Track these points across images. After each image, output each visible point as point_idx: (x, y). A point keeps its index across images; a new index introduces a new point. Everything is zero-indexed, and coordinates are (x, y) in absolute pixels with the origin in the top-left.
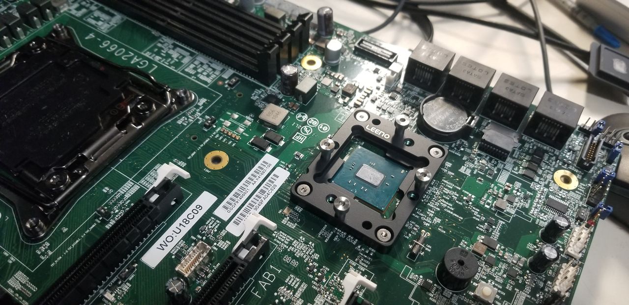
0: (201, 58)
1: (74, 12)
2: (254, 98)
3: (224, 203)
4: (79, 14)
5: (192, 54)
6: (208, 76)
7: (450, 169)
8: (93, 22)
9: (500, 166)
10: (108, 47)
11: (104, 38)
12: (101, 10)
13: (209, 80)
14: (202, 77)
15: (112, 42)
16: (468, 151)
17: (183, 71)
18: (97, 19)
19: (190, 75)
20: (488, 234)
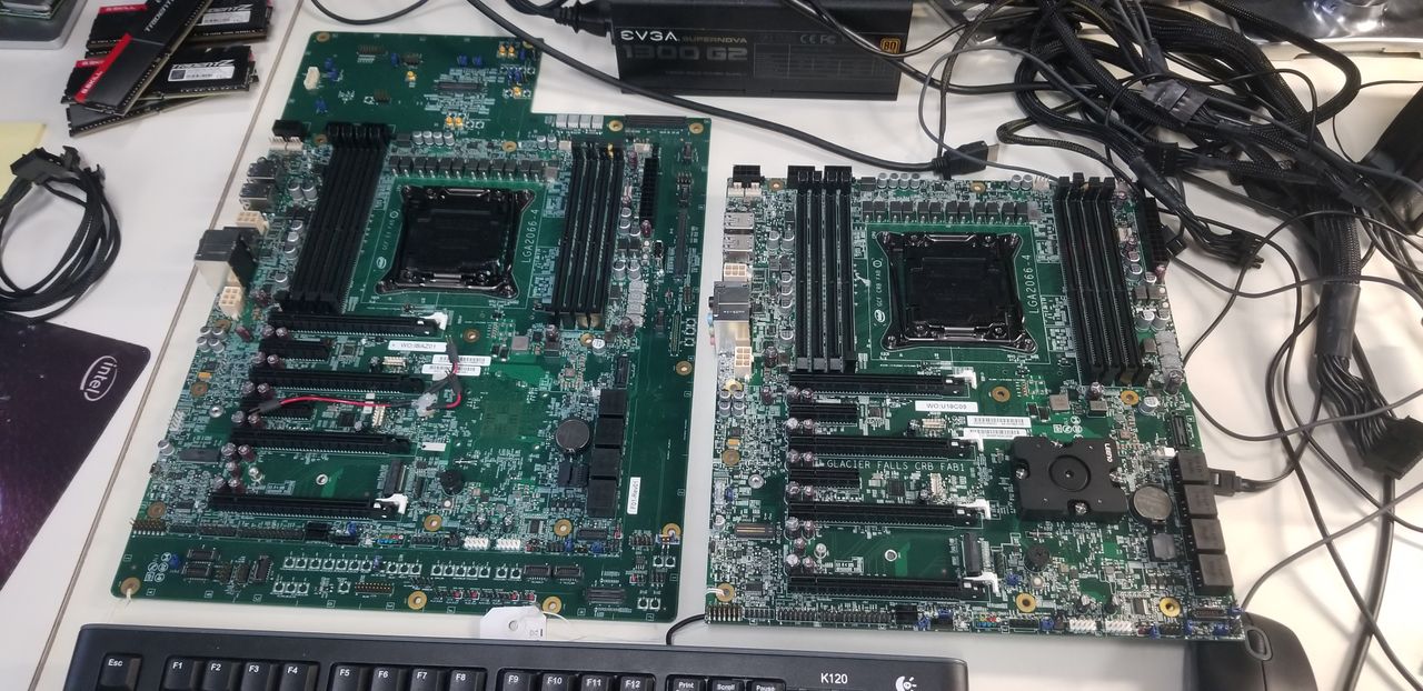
0: (1068, 331)
1: (1036, 230)
2: (1065, 383)
3: (978, 417)
4: (1038, 234)
5: (1067, 323)
6: (1058, 345)
7: (1113, 530)
8: (1039, 248)
9: (1144, 560)
10: (1027, 274)
11: (1032, 266)
12: (1054, 242)
13: (1055, 348)
14: (1054, 343)
15: (1034, 273)
16: (1140, 534)
17: (1048, 330)
18: (1044, 248)
19: (1049, 335)
20: (1081, 572)
